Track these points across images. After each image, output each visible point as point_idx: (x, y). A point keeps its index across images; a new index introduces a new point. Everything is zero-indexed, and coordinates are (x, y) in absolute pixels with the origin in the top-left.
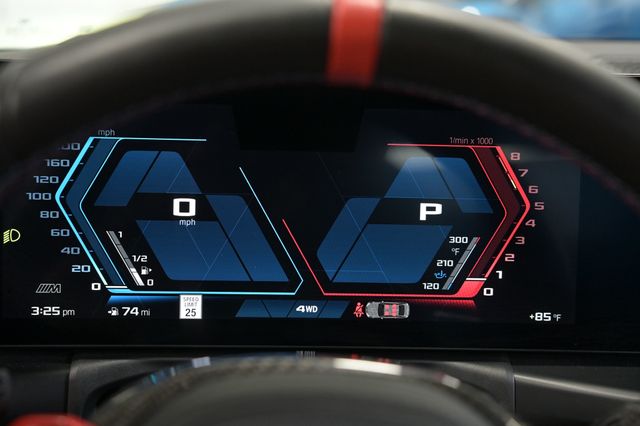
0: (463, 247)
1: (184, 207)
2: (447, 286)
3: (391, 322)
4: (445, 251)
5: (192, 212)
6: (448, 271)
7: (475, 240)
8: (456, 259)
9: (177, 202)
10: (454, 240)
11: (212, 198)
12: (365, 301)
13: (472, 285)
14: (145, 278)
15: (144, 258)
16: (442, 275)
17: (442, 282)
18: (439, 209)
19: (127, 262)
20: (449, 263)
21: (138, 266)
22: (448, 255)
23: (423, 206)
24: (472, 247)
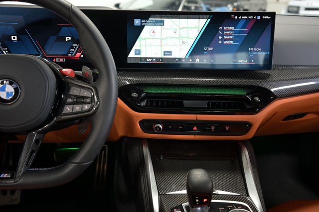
0: (76, 47)
1: (14, 38)
2: (73, 55)
3: (61, 62)
4: (72, 47)
5: (16, 39)
6: (73, 52)
7: (78, 45)
8: (75, 49)
9: (12, 37)
10: (74, 45)
11: (20, 36)
12: (55, 58)
13: (78, 54)
14: (6, 53)
15: (6, 49)
16: (72, 52)
17: (72, 54)
18: (70, 38)
19: (2, 50)
20: (73, 50)
21: (5, 51)
22: (73, 48)
23: (67, 38)
24: (78, 46)
